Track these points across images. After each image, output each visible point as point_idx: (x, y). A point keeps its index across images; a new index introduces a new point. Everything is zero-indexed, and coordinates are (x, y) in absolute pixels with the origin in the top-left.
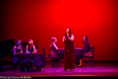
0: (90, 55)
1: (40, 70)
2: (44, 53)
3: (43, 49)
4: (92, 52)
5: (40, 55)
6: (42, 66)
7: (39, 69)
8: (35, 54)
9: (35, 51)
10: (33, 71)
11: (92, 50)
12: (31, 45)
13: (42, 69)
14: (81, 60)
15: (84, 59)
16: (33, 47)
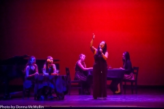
0: (132, 77)
1: (63, 99)
2: (68, 74)
3: (67, 69)
4: (134, 73)
5: (63, 77)
6: (66, 93)
7: (61, 97)
8: (56, 77)
9: (56, 72)
10: (52, 99)
11: (135, 71)
12: (50, 63)
13: (66, 97)
14: (119, 85)
15: (123, 83)
16: (52, 66)
